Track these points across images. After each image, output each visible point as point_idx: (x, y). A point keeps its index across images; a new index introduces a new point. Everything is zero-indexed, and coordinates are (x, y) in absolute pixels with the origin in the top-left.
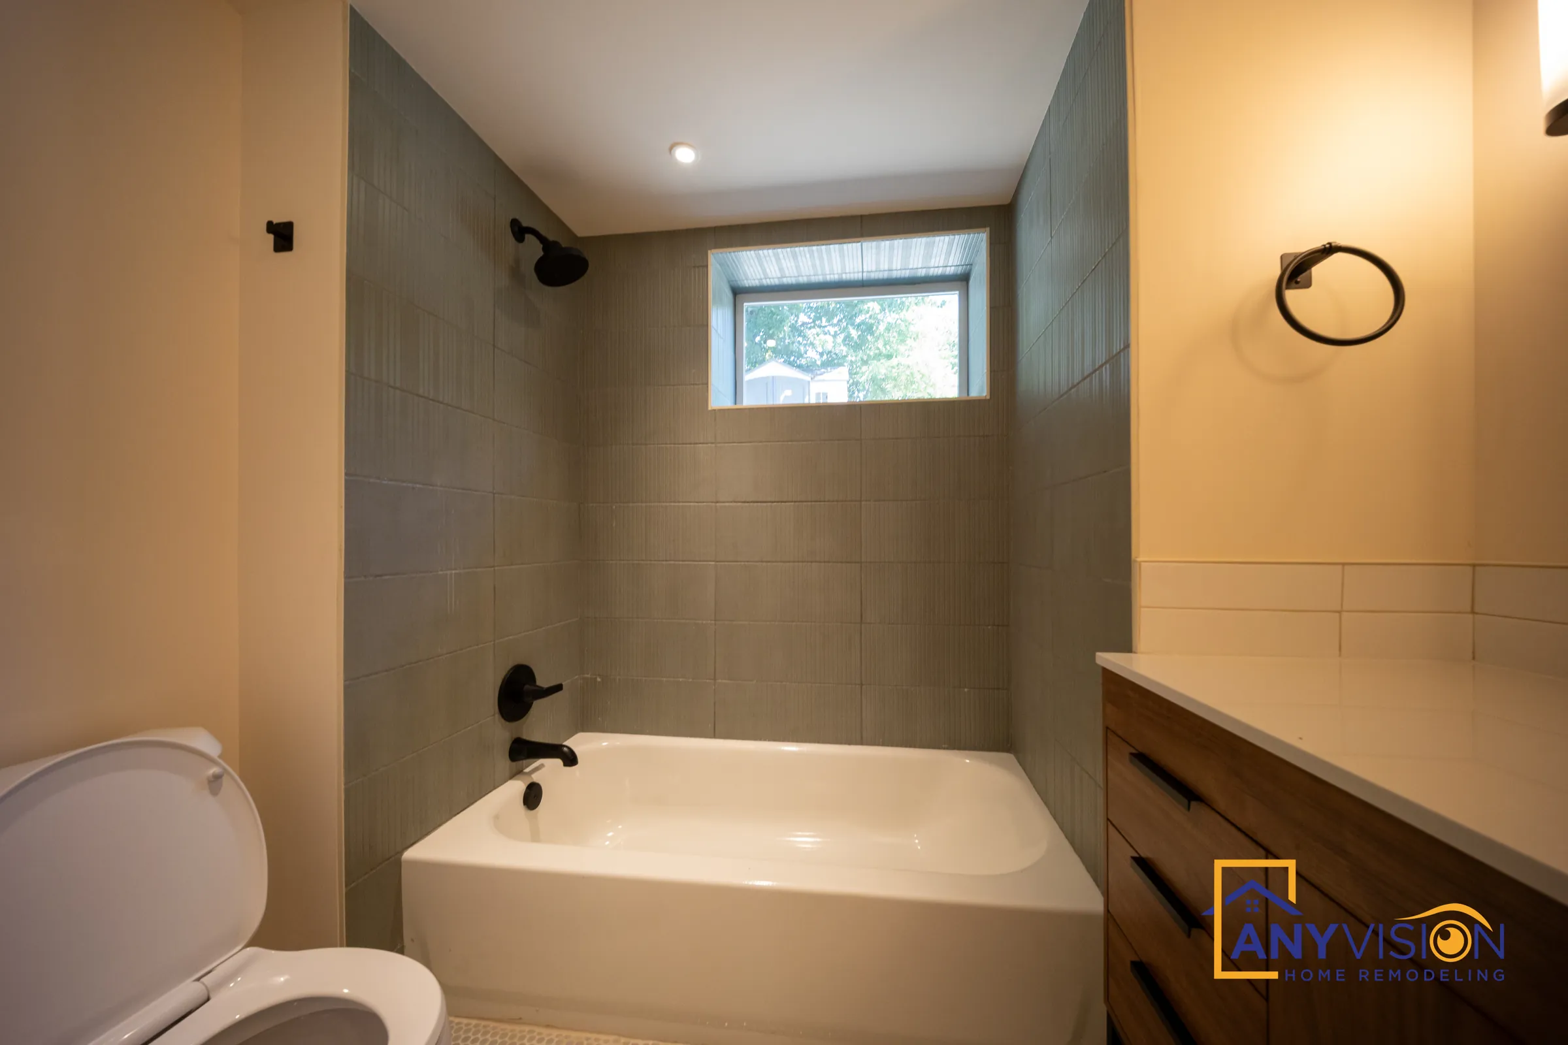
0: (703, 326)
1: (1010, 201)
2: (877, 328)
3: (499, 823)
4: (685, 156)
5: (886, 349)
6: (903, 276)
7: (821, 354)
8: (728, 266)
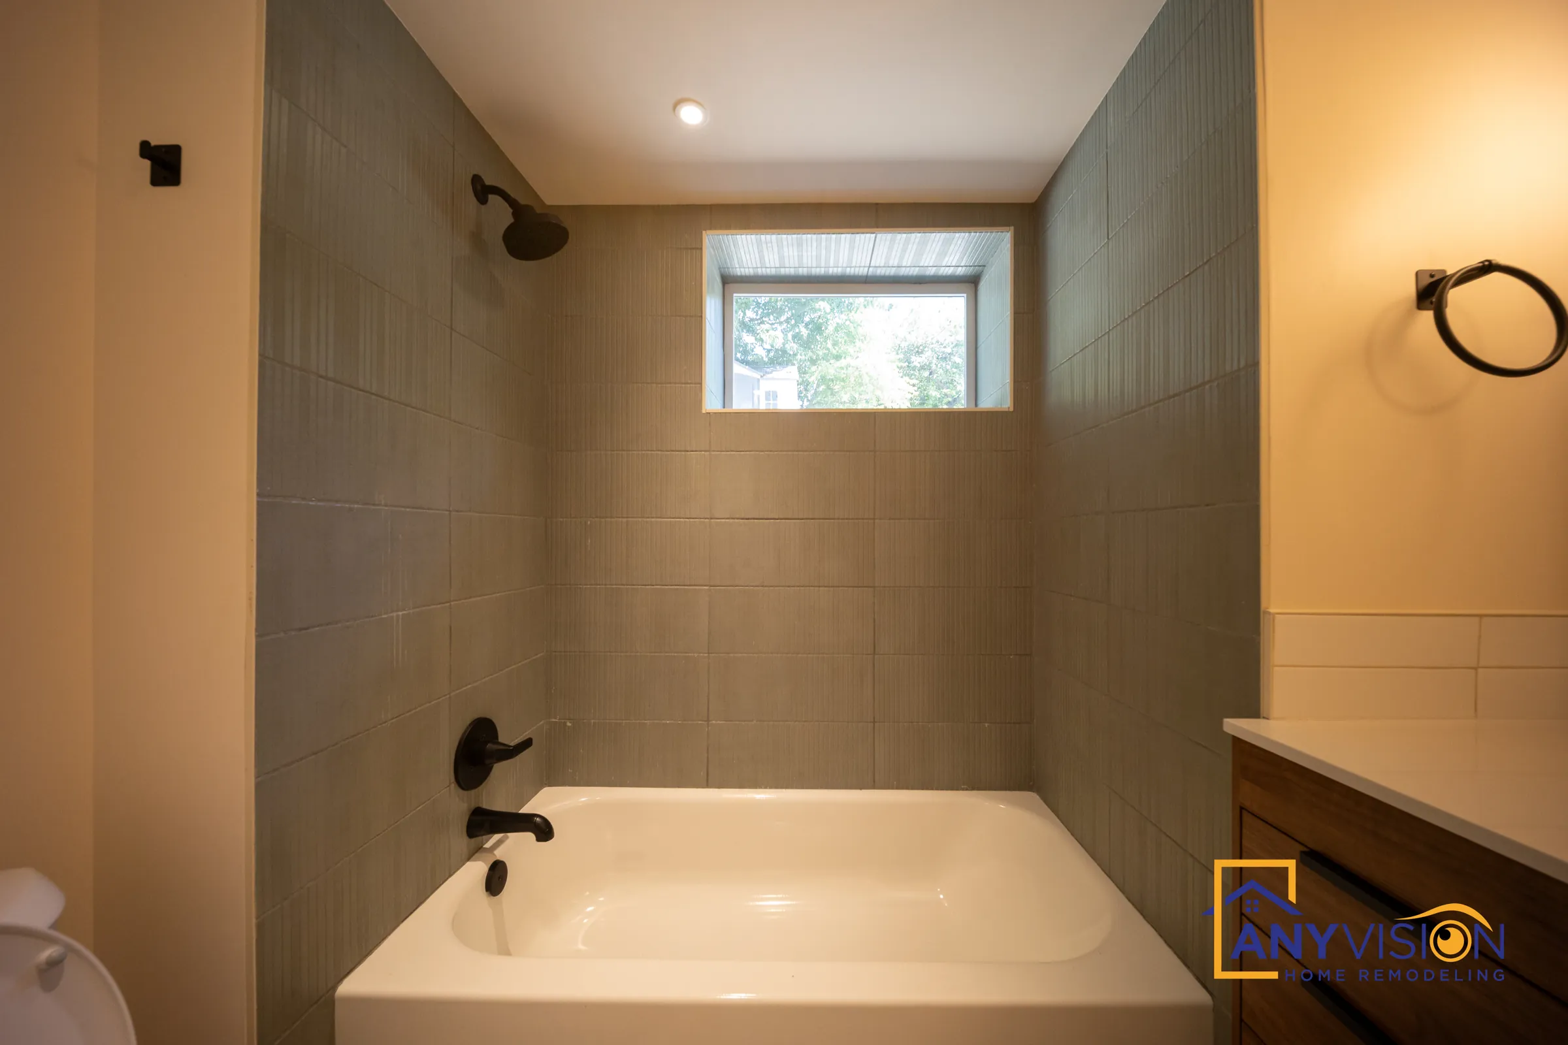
0: (698, 317)
1: (1036, 199)
2: (826, 328)
3: (460, 927)
4: (691, 115)
5: (835, 349)
6: (910, 274)
7: (769, 351)
8: (722, 250)
